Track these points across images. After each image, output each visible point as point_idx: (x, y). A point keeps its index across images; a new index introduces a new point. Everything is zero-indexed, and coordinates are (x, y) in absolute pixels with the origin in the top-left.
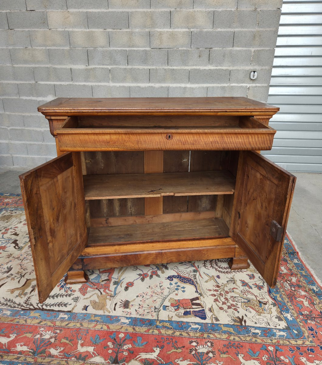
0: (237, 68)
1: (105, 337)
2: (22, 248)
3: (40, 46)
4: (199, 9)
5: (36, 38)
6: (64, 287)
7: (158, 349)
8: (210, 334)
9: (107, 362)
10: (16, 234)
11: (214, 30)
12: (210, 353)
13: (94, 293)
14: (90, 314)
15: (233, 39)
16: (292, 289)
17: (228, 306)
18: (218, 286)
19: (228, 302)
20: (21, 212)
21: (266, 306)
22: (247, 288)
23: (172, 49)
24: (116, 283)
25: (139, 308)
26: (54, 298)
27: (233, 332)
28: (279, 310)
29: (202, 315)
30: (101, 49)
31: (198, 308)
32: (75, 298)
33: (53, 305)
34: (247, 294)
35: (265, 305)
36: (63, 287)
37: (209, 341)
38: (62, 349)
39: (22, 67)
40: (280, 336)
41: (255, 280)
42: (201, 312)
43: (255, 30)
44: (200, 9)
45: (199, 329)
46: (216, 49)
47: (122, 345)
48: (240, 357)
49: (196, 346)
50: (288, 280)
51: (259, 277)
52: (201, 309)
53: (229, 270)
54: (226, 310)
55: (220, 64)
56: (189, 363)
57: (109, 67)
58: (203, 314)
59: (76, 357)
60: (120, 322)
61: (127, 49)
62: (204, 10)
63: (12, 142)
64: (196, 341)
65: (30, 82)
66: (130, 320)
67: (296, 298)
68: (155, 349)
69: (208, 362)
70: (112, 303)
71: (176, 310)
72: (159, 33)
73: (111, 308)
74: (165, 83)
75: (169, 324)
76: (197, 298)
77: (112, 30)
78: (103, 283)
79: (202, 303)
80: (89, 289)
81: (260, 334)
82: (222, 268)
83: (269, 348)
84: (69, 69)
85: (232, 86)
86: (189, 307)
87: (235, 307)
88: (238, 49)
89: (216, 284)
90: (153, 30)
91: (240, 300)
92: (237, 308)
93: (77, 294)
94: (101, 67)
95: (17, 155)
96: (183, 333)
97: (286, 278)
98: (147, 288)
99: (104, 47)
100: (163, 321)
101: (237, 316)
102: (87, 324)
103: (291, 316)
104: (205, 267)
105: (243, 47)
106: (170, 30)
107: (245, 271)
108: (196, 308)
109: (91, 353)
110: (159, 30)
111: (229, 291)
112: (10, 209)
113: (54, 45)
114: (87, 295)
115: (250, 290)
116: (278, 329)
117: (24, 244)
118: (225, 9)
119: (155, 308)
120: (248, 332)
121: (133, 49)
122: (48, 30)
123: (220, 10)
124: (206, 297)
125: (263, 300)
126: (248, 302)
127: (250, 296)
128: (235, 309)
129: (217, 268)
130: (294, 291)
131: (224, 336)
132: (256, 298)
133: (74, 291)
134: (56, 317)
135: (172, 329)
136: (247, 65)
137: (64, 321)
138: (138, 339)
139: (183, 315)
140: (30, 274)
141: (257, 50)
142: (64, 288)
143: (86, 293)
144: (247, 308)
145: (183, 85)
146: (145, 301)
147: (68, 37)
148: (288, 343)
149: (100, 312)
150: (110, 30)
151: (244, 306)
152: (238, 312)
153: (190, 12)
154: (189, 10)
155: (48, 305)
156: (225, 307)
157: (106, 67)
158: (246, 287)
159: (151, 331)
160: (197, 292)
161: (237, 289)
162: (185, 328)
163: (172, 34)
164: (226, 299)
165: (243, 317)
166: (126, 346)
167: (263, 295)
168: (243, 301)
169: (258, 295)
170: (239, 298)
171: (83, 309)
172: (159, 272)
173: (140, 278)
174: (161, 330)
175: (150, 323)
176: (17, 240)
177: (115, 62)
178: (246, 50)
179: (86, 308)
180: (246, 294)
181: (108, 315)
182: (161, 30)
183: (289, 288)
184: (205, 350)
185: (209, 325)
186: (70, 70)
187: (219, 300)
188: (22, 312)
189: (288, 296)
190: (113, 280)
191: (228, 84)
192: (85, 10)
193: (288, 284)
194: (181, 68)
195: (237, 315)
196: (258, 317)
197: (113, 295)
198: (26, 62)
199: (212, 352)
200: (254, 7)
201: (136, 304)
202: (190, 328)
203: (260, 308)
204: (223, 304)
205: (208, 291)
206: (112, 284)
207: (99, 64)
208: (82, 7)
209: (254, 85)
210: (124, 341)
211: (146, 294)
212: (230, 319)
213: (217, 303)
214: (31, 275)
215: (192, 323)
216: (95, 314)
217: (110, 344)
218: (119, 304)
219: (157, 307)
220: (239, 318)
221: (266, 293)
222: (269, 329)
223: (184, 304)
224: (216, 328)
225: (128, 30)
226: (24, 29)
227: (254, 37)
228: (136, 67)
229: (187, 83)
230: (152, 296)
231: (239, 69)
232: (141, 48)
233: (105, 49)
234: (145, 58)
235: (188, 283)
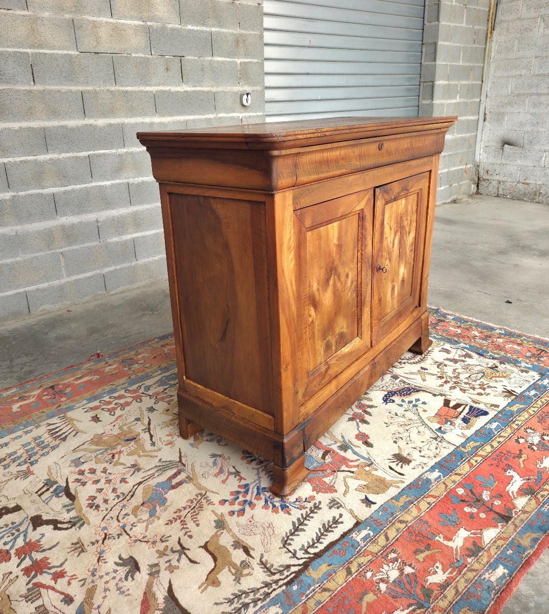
0: (223, 90)
6: (288, 505)
7: (509, 471)
8: (515, 422)
9: (501, 527)
11: (183, 27)
12: (544, 437)
14: (385, 503)
15: (210, 44)
17: (480, 388)
18: (441, 377)
19: (473, 385)
21: (500, 367)
23: (120, 55)
24: (345, 447)
25: (420, 452)
26: (303, 530)
27: (523, 406)
28: (512, 365)
29: (480, 412)
31: (465, 408)
32: (332, 504)
37: (525, 429)
41: (453, 351)
42: (474, 410)
43: (237, 32)
45: (501, 426)
46: (190, 57)
47: (479, 498)
49: (527, 441)
50: (475, 337)
51: (452, 347)
52: (468, 407)
53: (420, 357)
54: (485, 393)
55: (199, 82)
58: (478, 410)
59: (469, 556)
60: (433, 480)
61: (29, 51)
64: (518, 437)
66: (437, 470)
67: (504, 348)
68: (508, 474)
70: (385, 471)
71: (453, 425)
72: (92, 24)
73: (395, 476)
74: (116, 117)
75: (473, 442)
76: (448, 401)
78: (329, 460)
79: (459, 402)
80: (326, 480)
81: (538, 393)
82: (410, 359)
85: (220, 118)
86: (456, 414)
88: (220, 59)
89: (435, 376)
90: (78, 17)
91: (477, 377)
92: (488, 385)
93: (323, 497)
96: (498, 440)
98: (387, 426)
100: (464, 444)
101: (501, 391)
102: (407, 515)
104: (397, 368)
105: (225, 57)
106: (111, 20)
107: (433, 349)
108: (463, 409)
109: (472, 536)
110: (91, 18)
111: (455, 375)
114: (340, 488)
115: (467, 363)
116: (539, 380)
119: (435, 439)
120: (530, 398)
121: (41, 51)
124: (451, 394)
125: (491, 365)
126: (484, 374)
127: (477, 369)
129: (408, 362)
130: (493, 342)
131: (525, 415)
132: (483, 367)
133: (312, 498)
134: (356, 545)
135: (484, 444)
136: (234, 85)
137: (376, 539)
138: (479, 479)
139: (466, 424)
140: (191, 536)
141: (244, 62)
142: (290, 507)
143: (333, 487)
144: (494, 380)
145: (147, 120)
146: (411, 441)
149: (393, 492)
151: (489, 379)
152: (496, 387)
155: (314, 544)
156: (480, 391)
158: (460, 363)
160: (435, 395)
161: (457, 369)
162: (490, 434)
163: (117, 27)
164: (467, 383)
165: (505, 389)
166: (484, 496)
168: (480, 376)
170: (474, 376)
171: (368, 506)
172: (366, 402)
173: (359, 422)
178: (230, 62)
179: (368, 502)
180: (471, 369)
181: (407, 486)
182: (95, 19)
183: (486, 343)
184: (538, 438)
185: (500, 415)
187: (465, 389)
188: (295, 588)
189: (496, 349)
190: (334, 448)
191: (215, 115)
193: (480, 340)
194: (140, 89)
196: (512, 381)
197: (367, 462)
199: (544, 435)
201: (410, 450)
202: (494, 430)
203: (500, 373)
204: (474, 389)
205: (442, 388)
206: (341, 453)
209: (247, 114)
210: (473, 493)
211: (399, 433)
212: (503, 398)
213: (468, 391)
214: (194, 536)
215: (486, 425)
216: (392, 499)
217: (468, 510)
218: (393, 465)
219: (433, 437)
220: (506, 392)
221: (480, 357)
222: (535, 384)
223: (449, 415)
224: (510, 414)
225: (25, 13)
227: (237, 41)
228: (53, 87)
229: (154, 115)
230: (407, 430)
231: (226, 90)
232: (59, 49)
234: (70, 70)
235: (413, 393)
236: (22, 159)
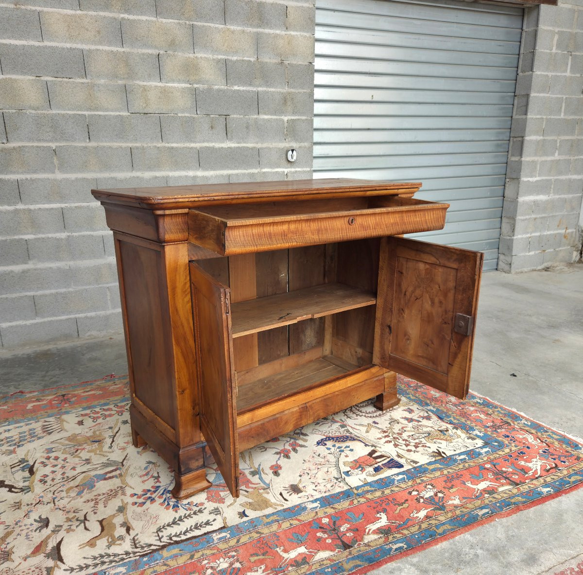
0: (268, 146)
6: (179, 505)
7: (382, 514)
8: (422, 477)
9: (337, 551)
11: (229, 88)
12: (438, 493)
14: (256, 518)
15: (257, 103)
17: (414, 446)
18: (385, 432)
19: (409, 442)
21: (450, 432)
22: (416, 423)
23: (167, 115)
24: (254, 473)
25: (316, 486)
26: (178, 524)
27: (442, 467)
28: (464, 431)
29: (395, 465)
30: (33, 112)
31: (384, 460)
32: (214, 511)
33: (187, 531)
34: (421, 429)
35: (447, 432)
36: (178, 507)
37: (426, 484)
38: (263, 567)
40: (486, 452)
41: (416, 412)
42: (392, 462)
43: (285, 91)
44: (206, 55)
45: (406, 479)
46: (235, 116)
47: (337, 529)
48: (469, 484)
49: (418, 494)
50: (448, 402)
51: (418, 409)
52: (389, 459)
53: (381, 412)
54: (415, 450)
55: (244, 139)
56: (426, 511)
57: (53, 145)
58: (396, 463)
59: (292, 566)
60: (308, 509)
61: (86, 113)
62: (211, 56)
64: (414, 490)
66: (318, 502)
68: (378, 515)
69: (444, 502)
70: (275, 495)
71: (362, 471)
72: (142, 89)
73: (279, 500)
74: (161, 171)
75: (368, 487)
76: (374, 452)
77: (54, 79)
79: (383, 453)
81: (467, 458)
82: (369, 413)
83: (486, 466)
85: (264, 173)
86: (373, 462)
88: (266, 117)
89: (380, 430)
90: (130, 82)
91: (420, 436)
92: (424, 444)
93: (210, 505)
94: (35, 144)
96: (393, 489)
97: (444, 401)
98: (303, 463)
99: (38, 108)
100: (359, 487)
102: (266, 529)
103: (480, 432)
104: (351, 418)
105: (271, 114)
106: (160, 84)
107: (398, 408)
108: (383, 461)
109: (308, 553)
110: (142, 83)
111: (400, 432)
114: (228, 501)
115: (420, 423)
116: (479, 448)
118: (241, 58)
119: (337, 479)
120: (455, 461)
121: (96, 113)
123: (235, 58)
124: (382, 446)
125: (442, 428)
126: (429, 435)
127: (426, 429)
128: (423, 446)
129: (365, 415)
130: (462, 409)
131: (438, 474)
132: (434, 428)
133: (202, 504)
134: (211, 541)
135: (377, 490)
136: (280, 141)
137: (229, 541)
138: (349, 515)
139: (374, 472)
140: (95, 513)
141: (291, 119)
142: (180, 507)
144: (433, 441)
145: (191, 173)
146: (315, 477)
148: (498, 456)
149: (269, 511)
150: (49, 79)
151: (429, 440)
152: (429, 447)
153: (189, 58)
154: (187, 55)
155: (180, 535)
156: (412, 448)
157: (45, 144)
158: (414, 422)
159: (355, 502)
160: (366, 445)
161: (406, 427)
162: (390, 483)
163: (165, 90)
164: (405, 440)
166: (342, 528)
167: (438, 424)
168: (424, 436)
169: (433, 425)
170: (417, 435)
171: (241, 517)
172: (300, 442)
173: (282, 456)
174: (367, 496)
175: (347, 494)
177: (63, 137)
178: (277, 119)
181: (283, 509)
182: (145, 83)
184: (432, 494)
185: (413, 470)
187: (400, 444)
188: (145, 559)
190: (246, 472)
191: (259, 170)
193: (451, 405)
194: (185, 146)
195: (431, 450)
196: (452, 444)
197: (265, 486)
199: (439, 492)
200: (280, 59)
201: (308, 484)
202: (396, 481)
203: (446, 436)
204: (406, 446)
205: (378, 440)
206: (249, 476)
207: (30, 140)
209: (293, 170)
210: (335, 524)
211: (309, 470)
212: (428, 457)
213: (399, 447)
214: (98, 513)
215: (392, 475)
216: (264, 516)
217: (320, 534)
218: (284, 492)
219: (336, 476)
220: (436, 453)
221: (438, 420)
222: (471, 450)
223: (365, 462)
224: (423, 470)
225: (84, 80)
227: (285, 101)
228: (105, 144)
229: (197, 169)
230: (318, 469)
231: (271, 146)
232: (112, 111)
233: (42, 112)
234: (121, 129)
235: (348, 441)
236: (76, 205)
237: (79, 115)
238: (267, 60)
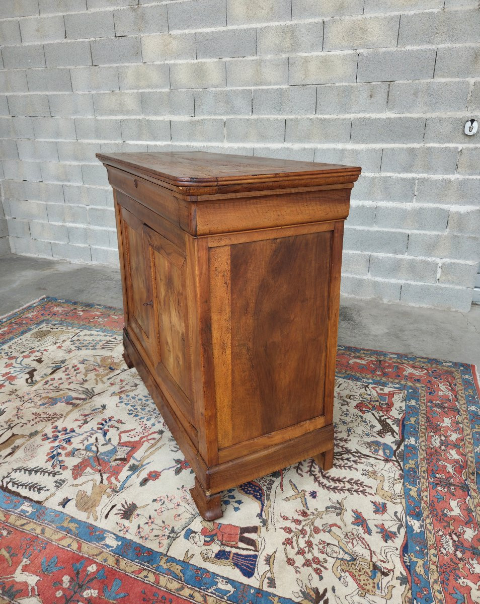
0: (440, 116)
1: (65, 565)
2: (35, 383)
3: (130, 89)
4: (373, 15)
5: (126, 77)
6: (55, 458)
10: (40, 361)
11: (400, 49)
13: (90, 477)
14: (66, 514)
15: (434, 65)
16: (456, 555)
17: (307, 560)
18: (304, 514)
19: (309, 551)
20: (65, 328)
21: (386, 579)
22: (361, 530)
23: (324, 85)
25: (147, 523)
26: (30, 474)
28: (410, 595)
29: (247, 566)
30: (214, 89)
31: (247, 549)
32: (60, 481)
33: (22, 485)
34: (355, 544)
35: (383, 576)
36: (53, 458)
39: (105, 120)
41: (386, 516)
42: (249, 560)
43: (477, 45)
45: (228, 595)
46: (401, 82)
47: (84, 587)
50: (456, 534)
51: (396, 513)
52: (252, 553)
54: (298, 567)
55: (408, 108)
57: (224, 118)
58: (251, 564)
59: (3, 589)
60: (103, 542)
61: (252, 88)
62: (382, 15)
63: (92, 227)
65: (115, 142)
66: (120, 543)
67: (457, 577)
70: (109, 503)
71: (206, 543)
72: (303, 60)
73: (103, 512)
74: (310, 142)
75: (180, 568)
76: (255, 529)
77: (231, 59)
78: (114, 464)
79: (259, 542)
80: (89, 469)
82: (328, 478)
84: (167, 121)
85: (429, 148)
86: (232, 543)
87: (318, 566)
88: (443, 80)
89: (302, 508)
90: (293, 55)
91: (336, 553)
92: (322, 569)
93: (67, 474)
94: (213, 117)
95: (97, 247)
96: (195, 594)
97: (452, 527)
98: (178, 489)
99: (217, 86)
100: (173, 560)
101: (314, 586)
102: (52, 532)
104: (297, 471)
105: (453, 76)
106: (322, 54)
107: (371, 494)
108: (244, 549)
109: (30, 588)
110: (303, 55)
111: (321, 528)
112: (53, 322)
113: (149, 87)
114: (80, 480)
115: (366, 536)
117: (42, 377)
118: (421, 11)
119: (173, 531)
121: (261, 87)
122: (141, 64)
123: (412, 13)
124: (272, 531)
125: (384, 565)
126: (350, 561)
127: (359, 550)
128: (316, 570)
129: (319, 477)
130: (460, 559)
132: (372, 557)
133: (65, 468)
134: (16, 508)
135: (181, 580)
136: (459, 109)
137: (22, 518)
138: (115, 583)
139: (213, 556)
140: (22, 426)
142: (53, 460)
143: (81, 475)
144: (343, 574)
145: (340, 146)
146: (162, 512)
147: (168, 72)
149: (82, 516)
150: (228, 59)
151: (339, 568)
152: (321, 578)
153: (357, 20)
154: (354, 18)
155: (16, 484)
156: (299, 560)
157: (219, 117)
158: (360, 528)
159: (143, 574)
160: (260, 515)
161: (339, 527)
162: (205, 584)
163: (325, 59)
164: (309, 544)
165: (326, 591)
166: (89, 591)
167: (388, 555)
168: (340, 556)
169: (378, 551)
170: (336, 549)
171: (60, 504)
173: (176, 467)
174: (161, 578)
175: (150, 558)
176: (35, 370)
177: (233, 110)
178: (459, 82)
179: (64, 503)
180: (353, 544)
181: (91, 524)
182: (307, 54)
183: (452, 550)
185: (252, 591)
186: (169, 124)
187: (294, 544)
189: (441, 567)
190: (132, 462)
191: (421, 145)
192: (192, 31)
193: (451, 541)
194: (338, 117)
195: (316, 583)
196: (357, 600)
197: (118, 488)
198: (112, 112)
200: (477, 4)
201: (145, 515)
202: (214, 587)
203: (371, 581)
204: (298, 553)
205: (282, 519)
206: (127, 467)
207: (210, 113)
208: (189, 26)
210: (91, 581)
211: (171, 501)
213: (289, 547)
214: (22, 428)
215: (222, 577)
216: (72, 517)
217: (66, 579)
218: (119, 507)
219: (176, 529)
220: (318, 593)
221: (397, 549)
223: (225, 536)
224: (263, 602)
225: (254, 58)
226: (111, 65)
228: (264, 117)
229: (347, 142)
230: (178, 505)
231: (444, 117)
232: (274, 85)
233: (220, 89)
234: (279, 101)
235: (251, 496)
237: (246, 90)
238: (458, 8)
